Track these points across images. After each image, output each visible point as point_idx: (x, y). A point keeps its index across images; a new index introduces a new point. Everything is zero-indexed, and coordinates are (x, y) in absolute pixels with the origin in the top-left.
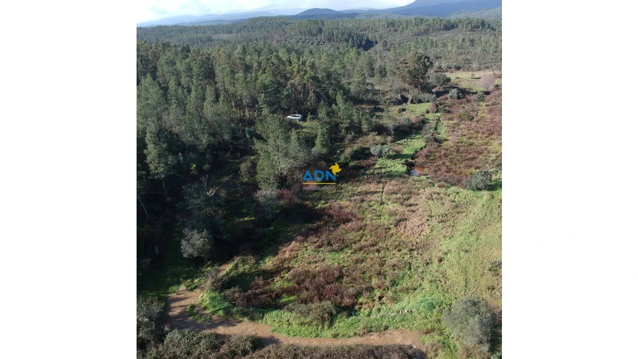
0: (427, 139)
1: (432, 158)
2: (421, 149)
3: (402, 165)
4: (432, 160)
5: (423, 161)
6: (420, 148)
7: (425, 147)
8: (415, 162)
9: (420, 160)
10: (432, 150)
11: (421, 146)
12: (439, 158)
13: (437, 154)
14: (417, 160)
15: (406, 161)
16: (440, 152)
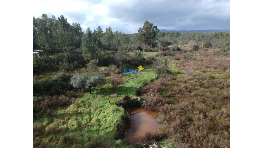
0: (159, 70)
1: (169, 93)
2: (152, 81)
3: (115, 107)
4: (169, 97)
5: (155, 98)
6: (150, 80)
7: (157, 79)
8: (142, 100)
9: (150, 97)
10: (167, 82)
11: (152, 78)
12: (179, 93)
13: (176, 88)
14: (144, 96)
15: (126, 98)
16: (180, 86)
